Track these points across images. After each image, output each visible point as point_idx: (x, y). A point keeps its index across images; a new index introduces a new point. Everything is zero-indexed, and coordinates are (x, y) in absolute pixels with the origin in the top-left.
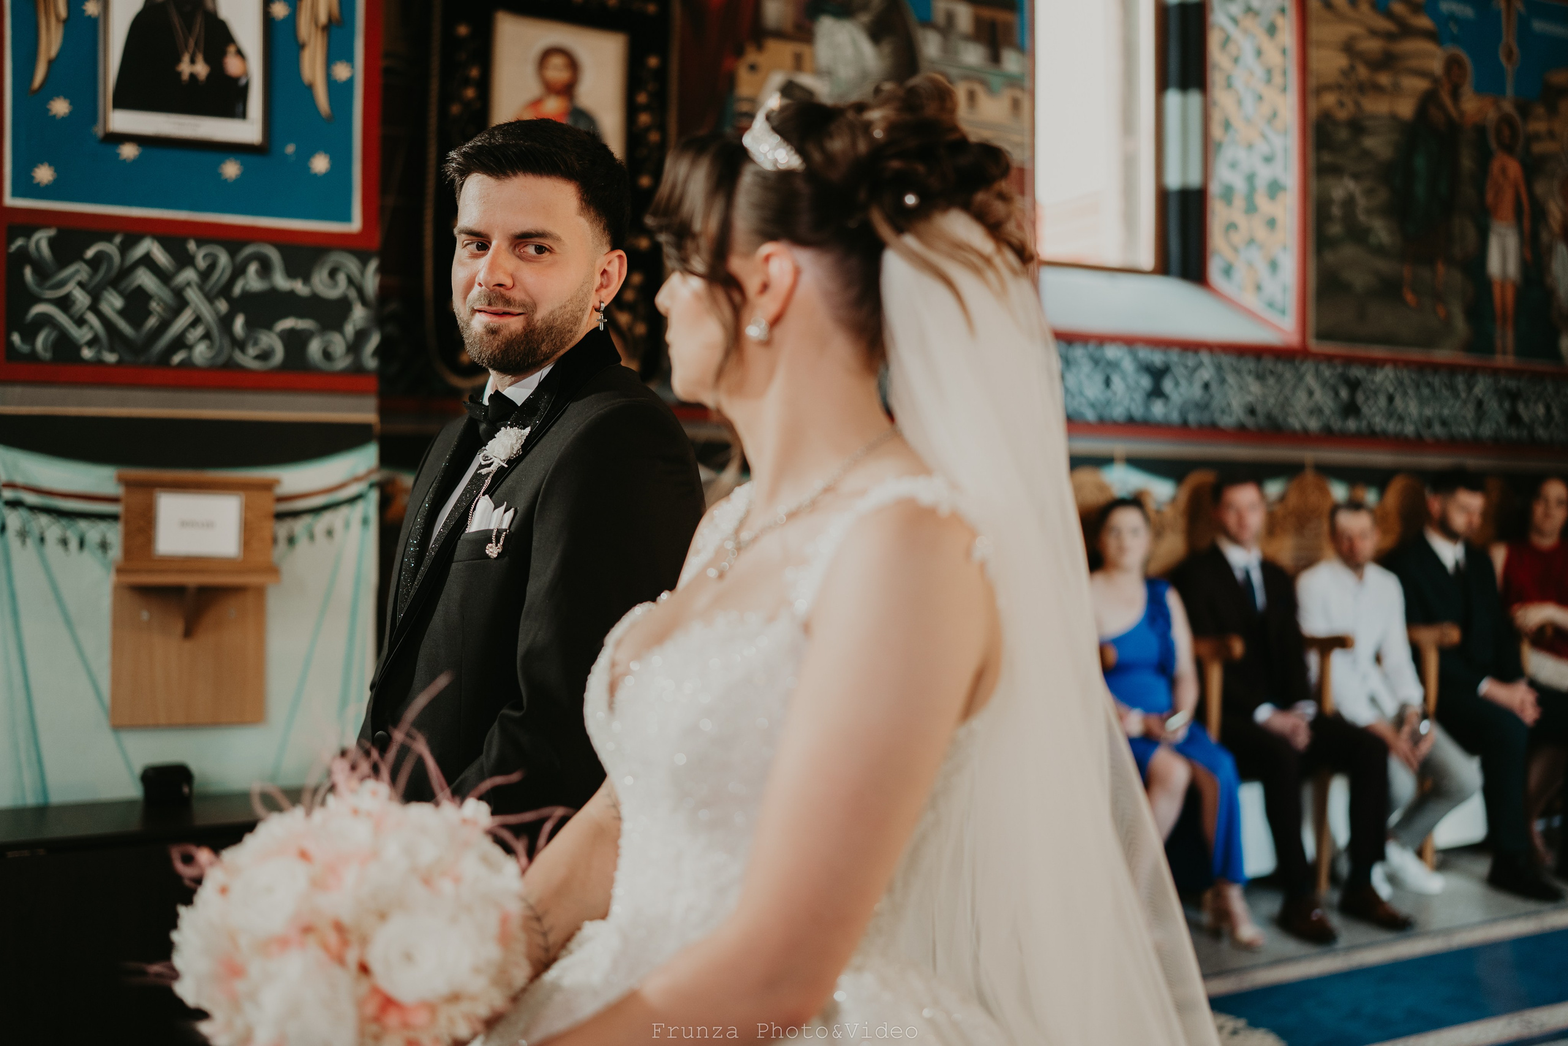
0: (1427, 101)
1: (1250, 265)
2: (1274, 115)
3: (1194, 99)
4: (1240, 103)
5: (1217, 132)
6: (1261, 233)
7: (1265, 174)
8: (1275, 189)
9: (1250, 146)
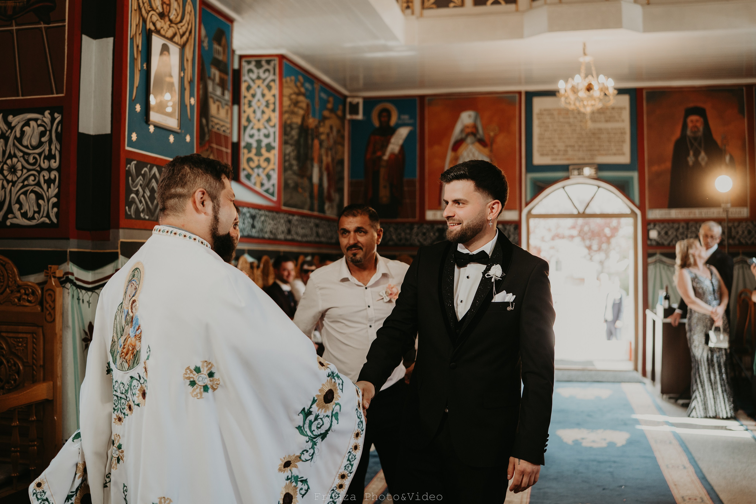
0: (304, 118)
1: (258, 175)
2: (269, 120)
3: (236, 108)
4: (254, 112)
5: (244, 122)
6: (264, 164)
7: (265, 141)
8: (269, 148)
9: (259, 130)
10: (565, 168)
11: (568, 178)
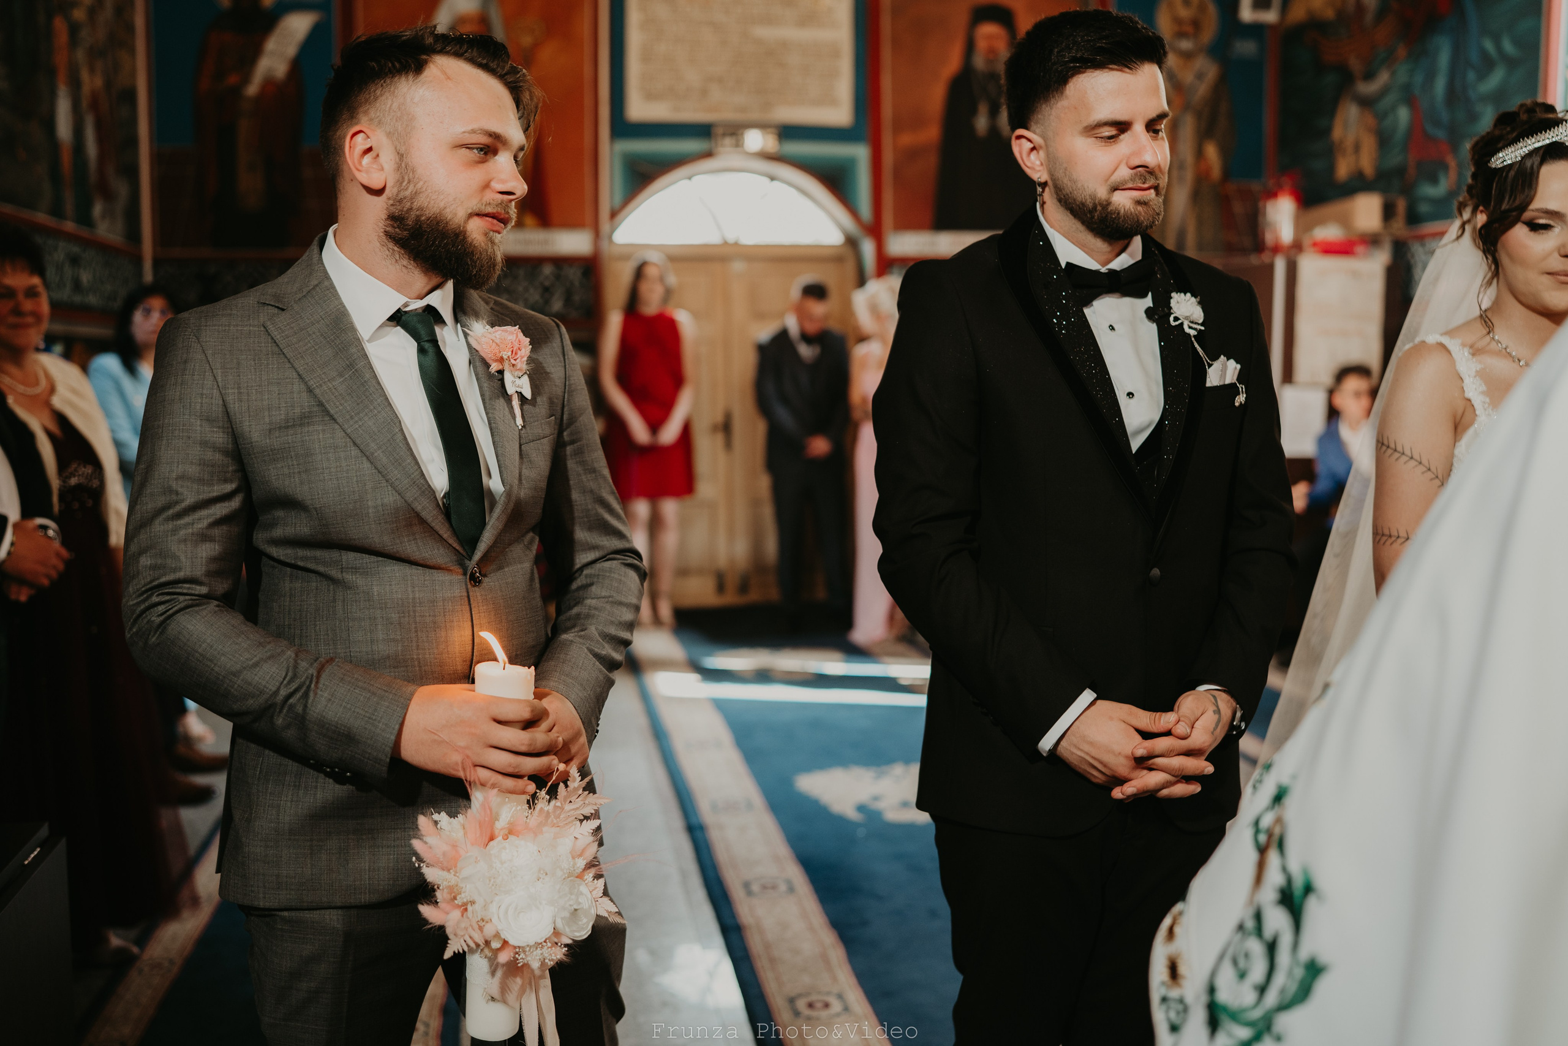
10: (703, 131)
11: (709, 154)
